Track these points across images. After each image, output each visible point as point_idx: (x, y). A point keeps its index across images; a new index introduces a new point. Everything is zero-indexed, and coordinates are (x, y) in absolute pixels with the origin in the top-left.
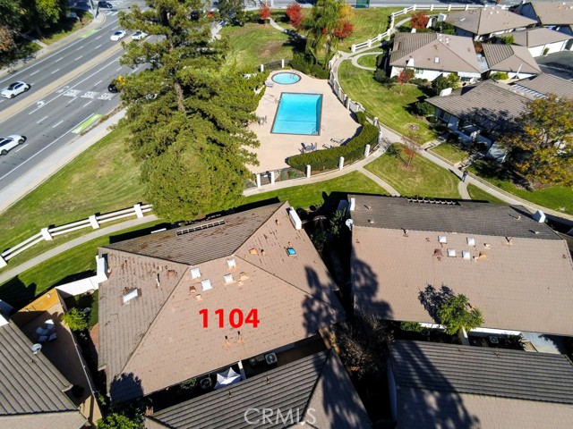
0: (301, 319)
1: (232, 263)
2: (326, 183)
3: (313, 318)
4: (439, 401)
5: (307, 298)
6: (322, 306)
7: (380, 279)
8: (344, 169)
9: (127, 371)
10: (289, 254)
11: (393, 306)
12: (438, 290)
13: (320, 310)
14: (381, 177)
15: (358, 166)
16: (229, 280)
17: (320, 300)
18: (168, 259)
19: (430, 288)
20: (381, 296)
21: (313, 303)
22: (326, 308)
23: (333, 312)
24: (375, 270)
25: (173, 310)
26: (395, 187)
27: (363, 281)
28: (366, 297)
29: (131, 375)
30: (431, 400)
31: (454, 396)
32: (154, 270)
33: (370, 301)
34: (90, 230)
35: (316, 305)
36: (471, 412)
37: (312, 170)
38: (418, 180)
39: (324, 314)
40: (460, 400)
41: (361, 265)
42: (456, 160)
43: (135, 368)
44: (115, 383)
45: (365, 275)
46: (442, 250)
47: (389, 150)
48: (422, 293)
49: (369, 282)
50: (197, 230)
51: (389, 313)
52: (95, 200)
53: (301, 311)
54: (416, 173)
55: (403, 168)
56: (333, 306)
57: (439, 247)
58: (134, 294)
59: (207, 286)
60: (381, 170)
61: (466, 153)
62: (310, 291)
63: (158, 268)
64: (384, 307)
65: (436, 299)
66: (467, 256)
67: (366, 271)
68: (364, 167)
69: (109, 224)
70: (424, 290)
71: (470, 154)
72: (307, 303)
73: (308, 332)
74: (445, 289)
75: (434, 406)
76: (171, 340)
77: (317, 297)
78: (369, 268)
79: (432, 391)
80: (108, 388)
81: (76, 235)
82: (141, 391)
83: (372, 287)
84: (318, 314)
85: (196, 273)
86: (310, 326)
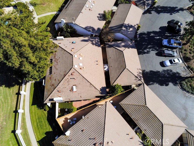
0: (97, 47)
1: (76, 56)
3: (97, 44)
4: (125, 27)
6: (95, 41)
7: (92, 26)
10: (75, 43)
11: (99, 27)
13: (95, 42)
14: (45, 13)
16: (81, 58)
17: (93, 41)
18: (65, 76)
19: (98, 17)
20: (96, 28)
21: (93, 43)
22: (96, 41)
24: (89, 26)
25: (86, 75)
26: (52, 11)
28: (95, 31)
29: (100, 89)
30: (124, 28)
31: (124, 24)
32: (68, 80)
34: (23, 114)
35: (94, 42)
36: (127, 24)
38: (52, 5)
39: (97, 42)
41: (86, 28)
43: (99, 88)
44: (101, 93)
45: (89, 28)
46: (90, 8)
47: (33, 5)
49: (91, 29)
51: (100, 29)
52: (4, 113)
53: (94, 46)
54: (49, 4)
55: (45, 6)
56: (95, 39)
57: (88, 9)
58: (74, 87)
59: (81, 65)
63: (68, 78)
65: (101, 17)
66: (93, 4)
67: (88, 28)
68: (37, 15)
70: (98, 18)
72: (93, 44)
73: (100, 47)
74: (99, 14)
75: (125, 29)
76: (94, 77)
78: (88, 27)
79: (122, 27)
80: (102, 95)
81: (24, 119)
82: (104, 87)
83: (93, 29)
84: (96, 43)
85: (76, 66)
86: (99, 46)
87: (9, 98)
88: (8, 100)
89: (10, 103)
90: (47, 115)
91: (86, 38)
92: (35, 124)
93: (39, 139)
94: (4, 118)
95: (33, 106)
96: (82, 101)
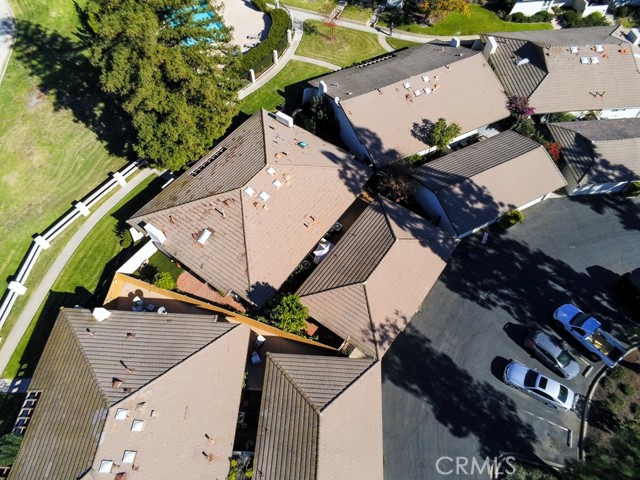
0: (346, 188)
1: (271, 171)
2: (274, 81)
3: (353, 183)
4: (461, 188)
5: (340, 172)
6: (354, 172)
7: (380, 135)
8: (280, 63)
9: (253, 282)
10: (302, 147)
11: (398, 149)
12: (421, 124)
13: (353, 175)
14: (315, 58)
15: (289, 54)
16: (278, 184)
17: (350, 169)
18: (212, 194)
19: (416, 125)
20: (387, 146)
21: (346, 174)
22: (357, 172)
23: (362, 173)
24: (372, 130)
25: (254, 226)
26: (333, 62)
27: (369, 142)
28: (377, 152)
29: (258, 283)
30: (457, 190)
31: (467, 181)
32: (207, 209)
33: (381, 153)
34: (83, 219)
35: (349, 174)
36: (480, 185)
37: (255, 73)
38: (347, 49)
39: (358, 177)
40: (472, 182)
41: (359, 131)
42: (364, 19)
43: (258, 276)
44: (250, 294)
45: (368, 137)
46: (411, 93)
47: (305, 30)
48: (412, 131)
49: (374, 141)
50: (207, 164)
51: (398, 156)
52: (57, 191)
53: (341, 182)
54: (341, 43)
55: (329, 42)
56: (361, 169)
57: (406, 92)
58: (207, 234)
59: (265, 196)
60: (311, 51)
61: (370, 10)
62: (339, 167)
63: (211, 205)
64: (393, 153)
65: (422, 130)
66: (428, 91)
67: (367, 133)
68: (295, 54)
69: (99, 205)
70: (412, 128)
71: (374, 9)
72: (342, 175)
73: (355, 194)
74: (425, 121)
75: (460, 192)
76: (268, 247)
77: (346, 168)
78: (368, 130)
79: (454, 185)
80: (249, 300)
81: (74, 229)
82: (272, 289)
83: (377, 144)
84: (354, 178)
85: (249, 191)
86: (354, 189)
87: (92, 171)
88: (85, 174)
89: (83, 182)
90: (115, 255)
91: (341, 155)
92: (81, 255)
93: (57, 288)
94: (49, 200)
95: (113, 218)
96: (206, 285)
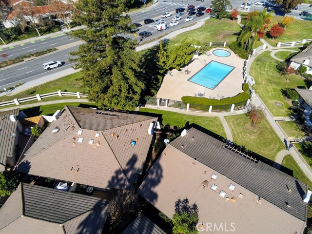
0: (110, 178)
1: (97, 135)
2: (194, 117)
3: (116, 181)
5: (120, 170)
6: (124, 178)
7: (163, 180)
8: (210, 113)
9: (29, 160)
10: (131, 143)
11: (160, 199)
12: (190, 204)
13: (122, 179)
14: (229, 126)
15: (221, 115)
16: (91, 142)
17: (126, 174)
18: (78, 121)
19: (186, 201)
20: (157, 189)
21: (120, 173)
22: (125, 180)
23: (127, 183)
24: (164, 174)
26: (234, 135)
27: (154, 176)
28: (149, 186)
29: (30, 163)
32: (70, 124)
33: (150, 189)
35: (122, 175)
37: (190, 107)
38: (252, 137)
39: (122, 182)
41: (159, 167)
43: (33, 161)
44: (23, 163)
46: (210, 183)
47: (249, 113)
48: (179, 201)
49: (156, 179)
51: (154, 201)
53: (113, 174)
54: (255, 133)
56: (129, 181)
57: (208, 179)
58: (57, 130)
59: (80, 140)
60: (233, 122)
61: (304, 133)
62: (124, 166)
63: (72, 124)
64: (155, 196)
65: (186, 209)
67: (159, 172)
68: (224, 117)
70: (182, 200)
71: (306, 135)
72: (118, 172)
73: (108, 186)
76: (52, 156)
77: (125, 172)
78: (162, 171)
82: (28, 171)
83: (156, 182)
84: (119, 180)
85: (80, 132)
86: (111, 184)
92: (58, 105)
